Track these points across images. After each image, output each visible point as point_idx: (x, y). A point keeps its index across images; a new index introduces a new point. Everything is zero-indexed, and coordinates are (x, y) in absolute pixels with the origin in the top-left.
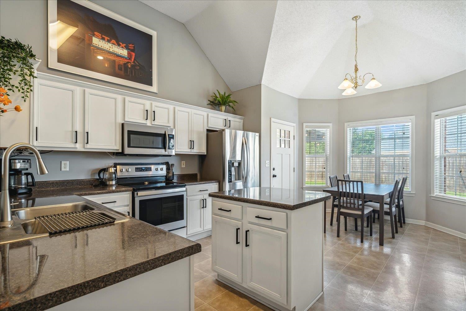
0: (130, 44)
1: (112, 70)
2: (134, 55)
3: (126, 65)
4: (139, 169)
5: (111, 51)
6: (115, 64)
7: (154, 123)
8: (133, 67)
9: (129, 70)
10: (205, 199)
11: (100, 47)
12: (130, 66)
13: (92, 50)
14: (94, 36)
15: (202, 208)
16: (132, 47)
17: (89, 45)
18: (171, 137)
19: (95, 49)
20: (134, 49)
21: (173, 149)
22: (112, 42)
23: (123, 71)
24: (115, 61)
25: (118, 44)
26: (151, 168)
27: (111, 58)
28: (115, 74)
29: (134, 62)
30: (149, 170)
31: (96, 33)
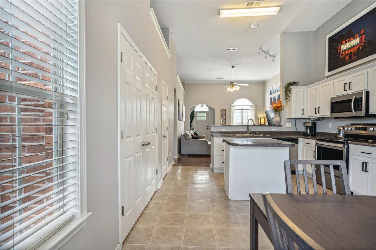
0: (361, 31)
1: (350, 60)
2: (364, 37)
3: (358, 50)
4: (357, 128)
5: (350, 46)
6: (352, 54)
7: (352, 91)
8: (363, 47)
9: (360, 51)
10: (368, 163)
11: (344, 49)
12: (361, 48)
13: (341, 55)
14: (342, 45)
15: (363, 170)
16: (363, 31)
17: (340, 53)
18: (359, 100)
19: (342, 53)
20: (364, 32)
21: (361, 111)
22: (351, 40)
23: (356, 55)
24: (352, 52)
25: (354, 38)
26: (367, 128)
27: (349, 51)
28: (351, 61)
29: (364, 42)
30: (365, 129)
31: (343, 42)
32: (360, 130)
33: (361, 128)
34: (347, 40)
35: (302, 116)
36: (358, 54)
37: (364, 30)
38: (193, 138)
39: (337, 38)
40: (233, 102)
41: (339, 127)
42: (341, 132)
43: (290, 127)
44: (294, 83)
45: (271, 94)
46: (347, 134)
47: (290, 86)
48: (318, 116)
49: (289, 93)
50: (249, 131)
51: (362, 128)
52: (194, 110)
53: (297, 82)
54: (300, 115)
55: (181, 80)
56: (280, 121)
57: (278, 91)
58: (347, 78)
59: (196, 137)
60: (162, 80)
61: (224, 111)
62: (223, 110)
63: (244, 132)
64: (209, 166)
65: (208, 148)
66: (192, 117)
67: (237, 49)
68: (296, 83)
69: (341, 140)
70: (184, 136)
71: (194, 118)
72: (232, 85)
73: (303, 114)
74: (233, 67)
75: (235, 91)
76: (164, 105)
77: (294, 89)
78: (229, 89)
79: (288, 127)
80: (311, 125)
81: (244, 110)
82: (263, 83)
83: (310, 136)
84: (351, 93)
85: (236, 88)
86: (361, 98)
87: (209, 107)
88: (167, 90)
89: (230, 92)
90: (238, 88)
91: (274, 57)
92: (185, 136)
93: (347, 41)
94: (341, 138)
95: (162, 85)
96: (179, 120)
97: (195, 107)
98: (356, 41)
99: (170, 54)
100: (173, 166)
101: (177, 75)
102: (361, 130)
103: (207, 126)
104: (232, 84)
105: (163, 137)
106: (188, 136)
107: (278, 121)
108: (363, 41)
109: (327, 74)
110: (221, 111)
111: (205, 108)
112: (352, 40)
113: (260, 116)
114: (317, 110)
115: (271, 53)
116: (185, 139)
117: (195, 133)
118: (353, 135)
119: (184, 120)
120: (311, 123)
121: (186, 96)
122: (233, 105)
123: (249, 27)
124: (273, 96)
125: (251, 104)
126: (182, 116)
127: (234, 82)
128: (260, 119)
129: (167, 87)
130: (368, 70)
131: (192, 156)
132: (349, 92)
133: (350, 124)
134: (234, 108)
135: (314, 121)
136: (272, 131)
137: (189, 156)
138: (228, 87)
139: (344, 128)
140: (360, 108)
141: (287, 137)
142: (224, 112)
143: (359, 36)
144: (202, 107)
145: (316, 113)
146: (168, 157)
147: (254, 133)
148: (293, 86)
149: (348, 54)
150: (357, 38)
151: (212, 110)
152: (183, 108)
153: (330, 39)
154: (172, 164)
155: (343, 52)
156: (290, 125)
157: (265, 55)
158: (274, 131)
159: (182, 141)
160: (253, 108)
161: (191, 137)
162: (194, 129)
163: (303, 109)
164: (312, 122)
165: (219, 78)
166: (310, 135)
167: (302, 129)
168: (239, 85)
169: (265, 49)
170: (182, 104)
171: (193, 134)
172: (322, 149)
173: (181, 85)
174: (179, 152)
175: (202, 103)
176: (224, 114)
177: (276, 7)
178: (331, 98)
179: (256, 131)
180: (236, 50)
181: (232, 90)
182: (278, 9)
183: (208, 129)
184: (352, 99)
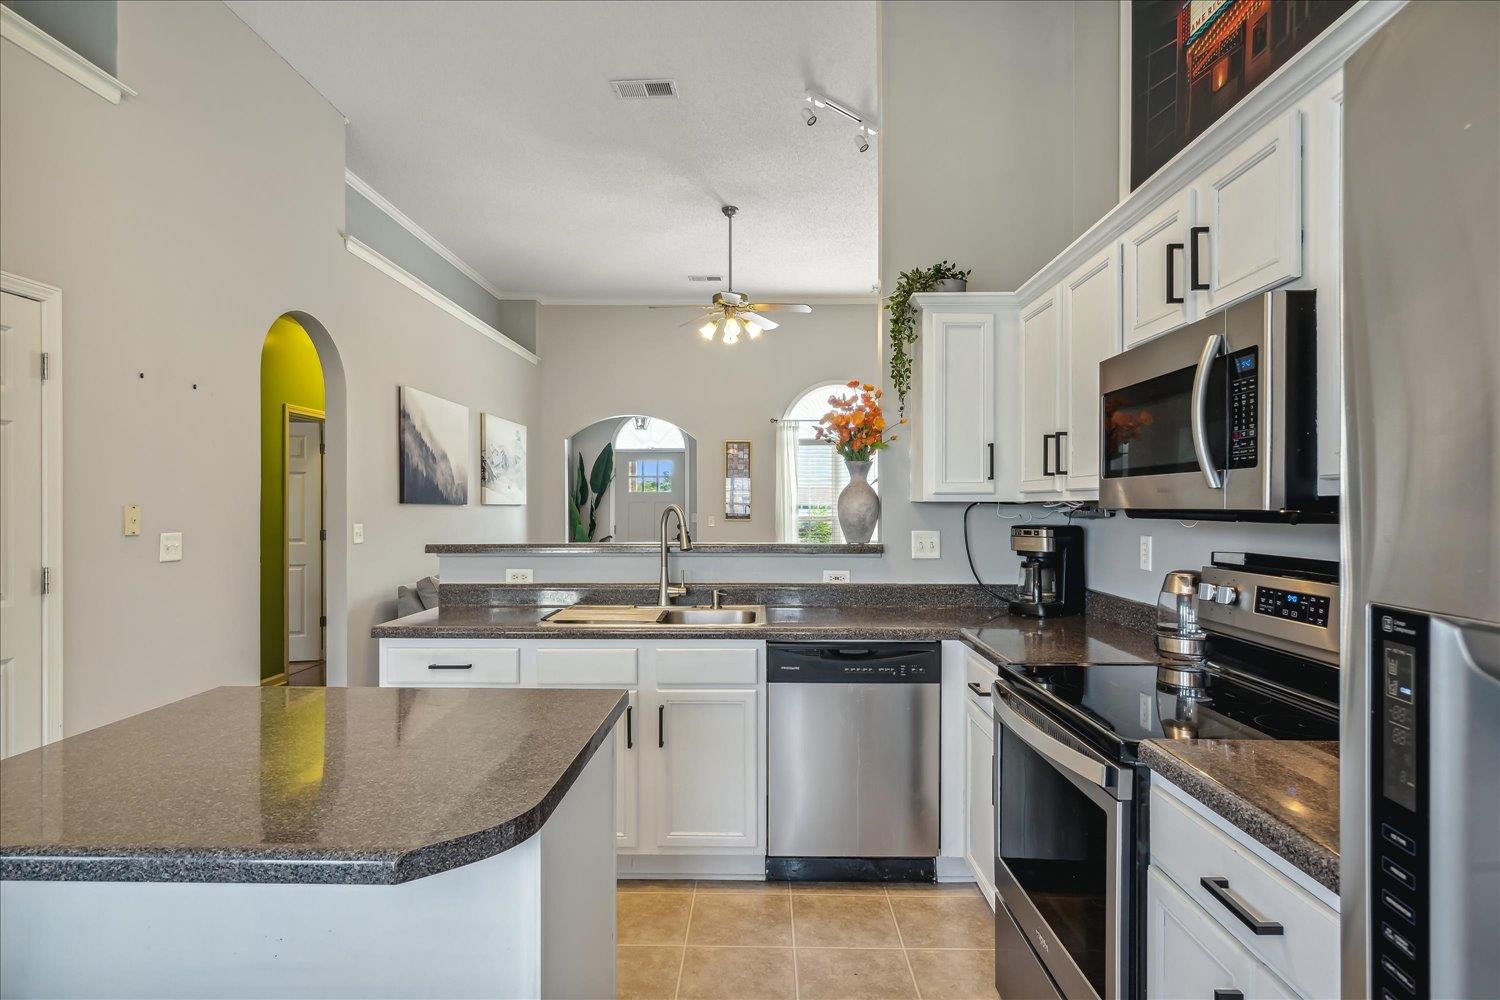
1: (1235, 83)
4: (1271, 597)
6: (1244, 42)
7: (1211, 300)
9: (1291, 6)
11: (1207, 17)
13: (1189, 60)
17: (1184, 49)
18: (1245, 374)
19: (1196, 47)
21: (1253, 463)
23: (1268, 44)
24: (1244, 24)
27: (1232, 25)
30: (1317, 610)
32: (1285, 612)
33: (1294, 599)
35: (989, 486)
36: (1279, 31)
40: (788, 404)
41: (1168, 579)
42: (1187, 617)
43: (936, 554)
44: (938, 277)
47: (917, 293)
48: (1060, 488)
49: (912, 339)
51: (1300, 596)
52: (610, 444)
53: (956, 270)
54: (972, 484)
58: (1188, 201)
61: (741, 448)
62: (737, 445)
66: (600, 479)
68: (952, 275)
72: (727, 312)
73: (991, 477)
74: (729, 211)
77: (933, 312)
80: (1045, 550)
83: (1040, 617)
84: (1203, 318)
86: (1254, 352)
94: (1186, 662)
101: (349, 244)
102: (1295, 614)
110: (728, 447)
111: (667, 436)
114: (1051, 450)
120: (1044, 532)
121: (544, 373)
122: (790, 418)
126: (484, 478)
130: (1309, 102)
132: (1191, 311)
133: (1240, 560)
134: (791, 433)
135: (1074, 522)
136: (825, 581)
139: (1197, 584)
140: (1248, 439)
142: (741, 453)
144: (642, 427)
145: (1046, 473)
148: (934, 290)
149: (1226, 47)
152: (492, 436)
155: (1200, 42)
156: (936, 540)
158: (834, 583)
163: (992, 446)
164: (1049, 528)
165: (699, 275)
166: (1041, 613)
167: (1006, 571)
170: (482, 416)
176: (740, 467)
178: (1102, 367)
180: (675, 92)
181: (726, 337)
184: (1194, 368)
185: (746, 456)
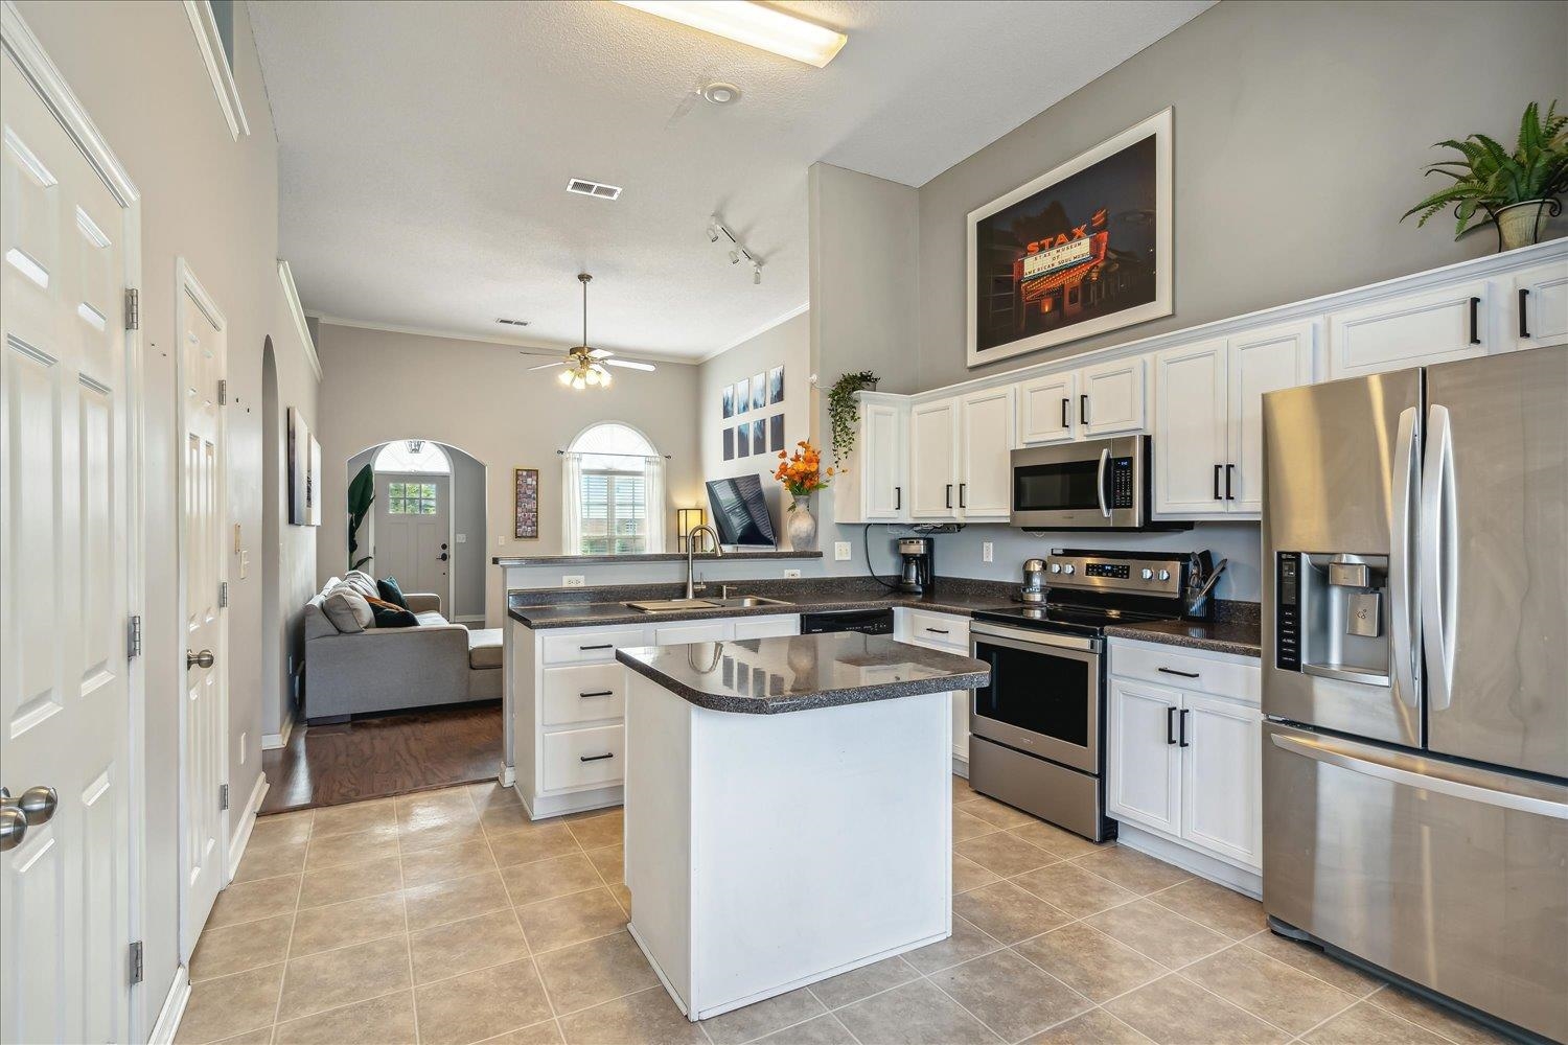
0: (1095, 215)
1: (1057, 313)
2: (1106, 238)
3: (1086, 280)
4: (1095, 567)
5: (1057, 265)
6: (1063, 295)
7: (1091, 430)
8: (1104, 272)
9: (1093, 288)
10: (1187, 711)
11: (1036, 272)
12: (1094, 277)
13: (1023, 291)
14: (1026, 255)
15: (1171, 741)
16: (1101, 217)
17: (1020, 283)
18: (1124, 468)
19: (1029, 285)
20: (1106, 220)
21: (1131, 506)
22: (1058, 241)
23: (1080, 301)
24: (1063, 285)
25: (1071, 237)
26: (1128, 567)
27: (1055, 284)
28: (1063, 320)
29: (1106, 257)
30: (1122, 573)
31: (1030, 247)
32: (1104, 574)
33: (1109, 568)
34: (1046, 242)
35: (895, 514)
36: (1086, 298)
37: (1106, 215)
38: (382, 619)
39: (1007, 227)
41: (1027, 564)
42: (1037, 581)
43: (849, 558)
44: (865, 380)
45: (727, 414)
46: (1054, 590)
47: (854, 389)
48: (957, 515)
49: (852, 417)
50: (694, 584)
51: (1113, 566)
52: (368, 467)
53: (874, 376)
54: (886, 512)
55: (306, 304)
56: (813, 533)
57: (756, 405)
58: (1071, 379)
59: (393, 612)
60: (182, 261)
61: (528, 476)
62: (525, 473)
63: (671, 586)
64: (496, 779)
65: (472, 668)
66: (357, 499)
67: (619, 190)
68: (870, 380)
69: (1037, 614)
70: (325, 609)
71: (372, 508)
72: (582, 362)
73: (899, 508)
74: (584, 278)
75: (595, 390)
76: (193, 437)
77: (868, 404)
78: (565, 378)
79: (841, 559)
80: (920, 552)
81: (617, 477)
82: (694, 370)
84: (1085, 439)
85: (598, 378)
86: (1130, 460)
87: (451, 453)
88: (222, 337)
89: (569, 392)
90: (606, 380)
91: (760, 263)
92: (333, 610)
93: (1044, 245)
94: (1038, 605)
95: (184, 298)
96: (291, 521)
97: (373, 452)
98: (1079, 249)
99: (241, 110)
100: (259, 815)
101: (281, 269)
102: (1110, 574)
103: (444, 547)
104: (580, 353)
105: (190, 663)
106: (352, 610)
107: (809, 536)
108: (1102, 252)
109: (975, 357)
110: (517, 475)
111: (434, 460)
112: (1062, 244)
113: (683, 500)
114: (954, 493)
115: (753, 246)
116: (333, 631)
117: (381, 587)
118: (1079, 591)
119: (316, 519)
120: (918, 542)
121: (323, 390)
122: (573, 450)
123: (699, 92)
124: (735, 422)
125: (646, 449)
126: (309, 499)
127: (591, 350)
128: (682, 513)
129: (223, 325)
130: (1148, 357)
131: (376, 721)
132: (1078, 434)
134: (576, 463)
135: (935, 537)
136: (786, 577)
137: (359, 721)
138: (562, 369)
139: (1045, 566)
140: (1126, 496)
141: (852, 607)
142: (529, 480)
143: (1088, 232)
144: (416, 451)
145: (948, 507)
146: (224, 779)
147: (714, 590)
148: (863, 389)
149: (1050, 293)
150: (1079, 237)
151: (469, 470)
152: (310, 456)
153: (984, 226)
154: (255, 805)
155: (1031, 283)
156: (849, 549)
157: (731, 246)
158: (791, 577)
159: (310, 644)
160: (656, 469)
161: (367, 615)
162: (371, 563)
163: (899, 489)
164: (923, 539)
165: (509, 319)
167: (887, 567)
168: (610, 362)
169: (735, 222)
170: (309, 434)
171: (376, 595)
172: (994, 655)
173: (300, 330)
174: (296, 704)
175: (416, 437)
176: (529, 492)
177: (833, 27)
178: (1014, 453)
179: (724, 583)
180: (615, 197)
181: (579, 384)
182: (837, 41)
183: (444, 557)
184: (1099, 461)
185: (534, 483)
